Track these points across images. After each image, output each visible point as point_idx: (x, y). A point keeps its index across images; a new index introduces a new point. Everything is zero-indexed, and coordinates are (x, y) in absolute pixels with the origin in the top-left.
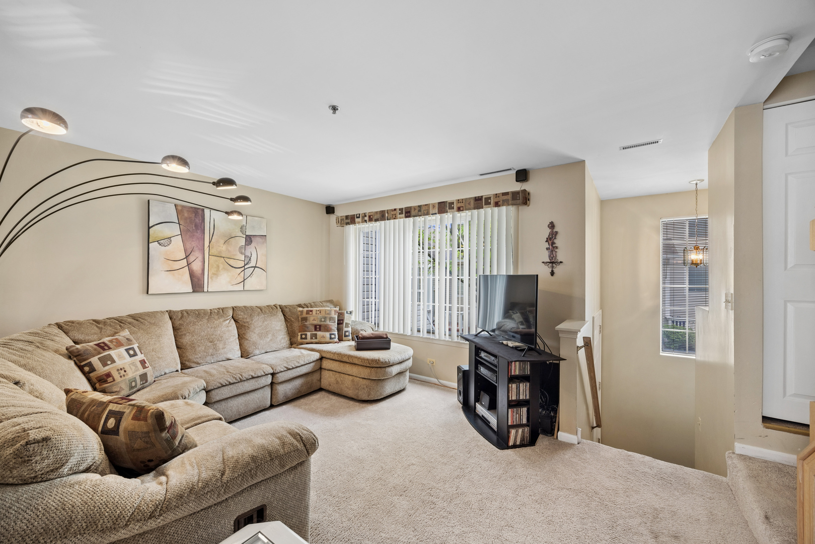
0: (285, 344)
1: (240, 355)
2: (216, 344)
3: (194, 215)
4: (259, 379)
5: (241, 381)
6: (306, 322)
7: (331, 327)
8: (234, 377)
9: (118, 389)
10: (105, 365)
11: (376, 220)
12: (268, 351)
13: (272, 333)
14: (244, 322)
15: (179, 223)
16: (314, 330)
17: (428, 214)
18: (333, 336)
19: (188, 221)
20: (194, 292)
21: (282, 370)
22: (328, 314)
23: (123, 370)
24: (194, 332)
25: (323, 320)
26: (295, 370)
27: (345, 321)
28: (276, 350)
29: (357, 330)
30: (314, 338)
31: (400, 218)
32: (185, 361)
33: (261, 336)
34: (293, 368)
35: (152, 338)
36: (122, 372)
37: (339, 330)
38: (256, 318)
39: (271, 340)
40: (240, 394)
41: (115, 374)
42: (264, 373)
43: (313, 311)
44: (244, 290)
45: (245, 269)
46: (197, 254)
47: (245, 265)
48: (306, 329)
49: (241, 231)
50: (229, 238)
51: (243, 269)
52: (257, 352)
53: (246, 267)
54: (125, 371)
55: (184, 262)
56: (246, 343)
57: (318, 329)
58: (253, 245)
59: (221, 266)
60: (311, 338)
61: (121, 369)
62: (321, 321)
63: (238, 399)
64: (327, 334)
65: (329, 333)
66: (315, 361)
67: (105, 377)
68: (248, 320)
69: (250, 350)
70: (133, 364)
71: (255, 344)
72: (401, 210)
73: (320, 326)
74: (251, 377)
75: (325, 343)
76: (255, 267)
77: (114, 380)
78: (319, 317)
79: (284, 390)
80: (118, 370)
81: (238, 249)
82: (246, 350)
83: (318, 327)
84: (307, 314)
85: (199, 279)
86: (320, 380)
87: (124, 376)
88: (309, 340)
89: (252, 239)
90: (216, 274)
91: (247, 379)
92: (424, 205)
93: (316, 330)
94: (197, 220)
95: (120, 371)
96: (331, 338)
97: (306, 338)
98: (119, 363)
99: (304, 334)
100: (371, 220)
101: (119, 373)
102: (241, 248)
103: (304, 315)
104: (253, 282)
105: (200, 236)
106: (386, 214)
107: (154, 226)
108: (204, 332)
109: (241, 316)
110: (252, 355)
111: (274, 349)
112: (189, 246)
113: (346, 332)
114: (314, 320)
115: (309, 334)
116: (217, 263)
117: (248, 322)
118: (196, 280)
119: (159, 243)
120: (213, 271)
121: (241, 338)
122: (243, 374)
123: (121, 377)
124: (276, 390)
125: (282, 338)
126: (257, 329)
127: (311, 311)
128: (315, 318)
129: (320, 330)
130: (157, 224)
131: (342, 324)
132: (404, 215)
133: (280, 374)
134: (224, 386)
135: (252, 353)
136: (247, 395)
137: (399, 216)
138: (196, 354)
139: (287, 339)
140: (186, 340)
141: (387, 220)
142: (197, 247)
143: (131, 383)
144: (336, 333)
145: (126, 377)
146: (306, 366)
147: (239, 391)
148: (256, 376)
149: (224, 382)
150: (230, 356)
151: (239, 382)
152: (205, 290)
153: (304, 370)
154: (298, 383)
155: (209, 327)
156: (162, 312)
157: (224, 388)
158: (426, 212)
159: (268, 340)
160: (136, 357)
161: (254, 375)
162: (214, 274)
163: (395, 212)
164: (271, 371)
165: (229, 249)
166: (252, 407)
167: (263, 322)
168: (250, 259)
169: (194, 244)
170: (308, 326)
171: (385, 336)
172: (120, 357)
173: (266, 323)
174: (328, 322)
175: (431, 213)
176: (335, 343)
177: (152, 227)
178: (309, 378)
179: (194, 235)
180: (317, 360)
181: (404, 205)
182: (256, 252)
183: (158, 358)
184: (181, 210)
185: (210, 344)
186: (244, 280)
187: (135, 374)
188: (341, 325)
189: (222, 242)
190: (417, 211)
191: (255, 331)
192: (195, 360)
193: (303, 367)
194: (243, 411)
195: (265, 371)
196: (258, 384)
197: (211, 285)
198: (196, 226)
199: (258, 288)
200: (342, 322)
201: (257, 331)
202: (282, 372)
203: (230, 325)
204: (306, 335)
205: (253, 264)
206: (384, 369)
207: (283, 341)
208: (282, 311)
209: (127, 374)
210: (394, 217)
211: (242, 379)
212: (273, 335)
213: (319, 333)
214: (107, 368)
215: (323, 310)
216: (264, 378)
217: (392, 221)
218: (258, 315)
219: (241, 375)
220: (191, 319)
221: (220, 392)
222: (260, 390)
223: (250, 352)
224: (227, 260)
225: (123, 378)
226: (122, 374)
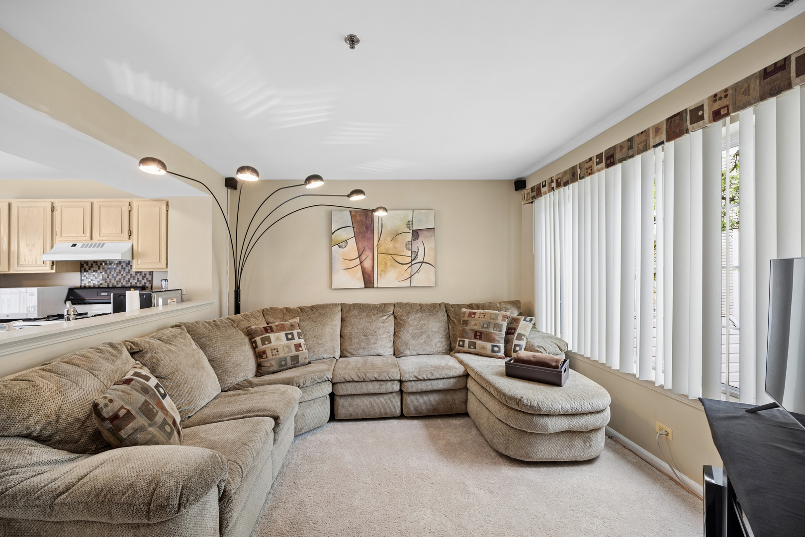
0: (441, 349)
1: (392, 352)
2: (368, 339)
3: (365, 217)
4: (384, 383)
5: (364, 381)
6: (466, 326)
7: (494, 336)
8: (358, 376)
9: (269, 365)
10: (263, 344)
11: (566, 184)
12: (420, 353)
13: (427, 334)
14: (401, 320)
15: (353, 227)
16: (473, 338)
17: (646, 148)
18: (496, 349)
19: (360, 224)
20: (365, 287)
21: (411, 379)
22: (493, 319)
23: (276, 350)
24: (354, 324)
25: (486, 326)
26: (428, 382)
27: (518, 331)
28: (430, 353)
29: (533, 345)
30: (472, 347)
31: (599, 170)
32: (344, 350)
33: (415, 336)
34: (425, 380)
35: (317, 326)
36: (275, 352)
37: (507, 342)
38: (412, 317)
39: (425, 342)
40: (364, 394)
41: (269, 353)
42: (389, 377)
43: (477, 314)
44: (411, 287)
45: (412, 265)
46: (368, 253)
47: (412, 261)
48: (465, 335)
49: (407, 227)
50: (396, 235)
51: (410, 264)
52: (408, 352)
53: (413, 263)
54: (277, 351)
55: (358, 261)
56: (398, 341)
57: (478, 337)
58: (420, 239)
59: (389, 263)
60: (469, 347)
61: (274, 349)
62: (483, 327)
63: (363, 398)
64: (489, 345)
65: (491, 344)
66: (457, 377)
67: (262, 354)
68: (405, 318)
69: (402, 349)
70: (288, 347)
71: (406, 343)
72: (599, 156)
73: (481, 333)
74: (374, 379)
75: (486, 356)
76: (423, 262)
77: (267, 357)
78: (481, 322)
79: (414, 402)
80: (272, 350)
81: (404, 245)
82: (398, 348)
83: (478, 334)
84: (468, 317)
85: (369, 276)
86: (466, 402)
87: (276, 355)
88: (466, 348)
89: (419, 233)
90: (384, 271)
91: (371, 381)
92: (638, 135)
93: (475, 337)
94: (368, 222)
95: (273, 351)
96: (493, 351)
97: (463, 346)
98: (274, 343)
99: (462, 341)
100: (559, 185)
101: (272, 352)
102: (407, 244)
103: (466, 318)
104: (421, 279)
105: (370, 236)
106: (579, 171)
107: (335, 232)
108: (361, 325)
109: (399, 312)
110: (403, 355)
111: (428, 353)
112: (361, 246)
113: (516, 345)
114: (475, 325)
115: (467, 341)
116: (385, 260)
117: (404, 320)
118: (367, 277)
119: (339, 246)
120: (381, 267)
121: (396, 335)
122: (368, 375)
123: (273, 355)
124: (406, 400)
125: (438, 341)
126: (411, 328)
127: (474, 313)
128: (477, 322)
129: (480, 339)
130: (337, 230)
131: (513, 334)
132: (603, 164)
133: (409, 383)
134: (348, 382)
135: (403, 353)
136: (373, 397)
137: (596, 168)
138: (351, 345)
139: (444, 343)
140: (347, 331)
141: (580, 179)
142: (368, 246)
143: (281, 361)
144: (502, 346)
145: (277, 356)
146: (444, 381)
147: (363, 391)
148: (380, 379)
149: (348, 378)
150: (381, 352)
151: (362, 381)
152: (375, 286)
153: (441, 385)
154: (434, 398)
155: (366, 321)
156: (336, 305)
157: (348, 384)
158: (641, 147)
159: (422, 341)
160: (293, 341)
161: (377, 378)
162: (382, 271)
163: (590, 164)
164: (399, 378)
165: (396, 245)
166: (378, 411)
167: (420, 321)
168: (417, 255)
169: (365, 244)
170: (468, 331)
171: (554, 364)
172: (278, 339)
173: (422, 322)
174: (491, 330)
175: (652, 144)
176: (500, 358)
177: (334, 233)
178: (449, 397)
179: (365, 236)
180: (460, 376)
181: (602, 148)
182: (425, 247)
183: (318, 343)
184: (355, 215)
185: (364, 337)
186: (411, 276)
187: (286, 355)
188: (512, 336)
189: (390, 239)
190: (625, 150)
191: (409, 330)
192: (350, 351)
193: (439, 381)
194: (369, 413)
195: (390, 376)
196: (383, 388)
197: (381, 281)
198: (367, 227)
199: (426, 284)
200: (513, 331)
201: (411, 330)
202: (411, 381)
203: (387, 320)
204: (464, 342)
205: (420, 259)
206: (530, 417)
207: (439, 345)
208: (446, 311)
209: (278, 354)
210: (589, 171)
211: (365, 379)
212: (428, 337)
213: (479, 343)
214: (264, 346)
215: (488, 313)
216: (389, 383)
217: (588, 179)
218: (416, 313)
219: (365, 375)
220: (355, 312)
221: (344, 387)
222: (387, 395)
223: (401, 351)
224: (395, 257)
225: (274, 357)
226: (274, 354)
